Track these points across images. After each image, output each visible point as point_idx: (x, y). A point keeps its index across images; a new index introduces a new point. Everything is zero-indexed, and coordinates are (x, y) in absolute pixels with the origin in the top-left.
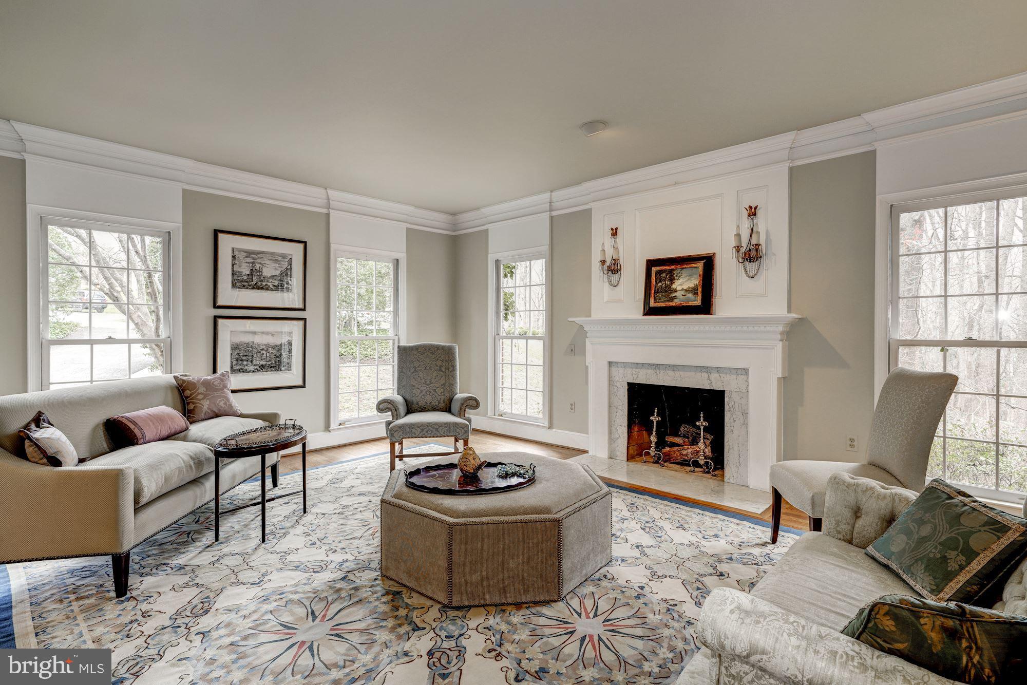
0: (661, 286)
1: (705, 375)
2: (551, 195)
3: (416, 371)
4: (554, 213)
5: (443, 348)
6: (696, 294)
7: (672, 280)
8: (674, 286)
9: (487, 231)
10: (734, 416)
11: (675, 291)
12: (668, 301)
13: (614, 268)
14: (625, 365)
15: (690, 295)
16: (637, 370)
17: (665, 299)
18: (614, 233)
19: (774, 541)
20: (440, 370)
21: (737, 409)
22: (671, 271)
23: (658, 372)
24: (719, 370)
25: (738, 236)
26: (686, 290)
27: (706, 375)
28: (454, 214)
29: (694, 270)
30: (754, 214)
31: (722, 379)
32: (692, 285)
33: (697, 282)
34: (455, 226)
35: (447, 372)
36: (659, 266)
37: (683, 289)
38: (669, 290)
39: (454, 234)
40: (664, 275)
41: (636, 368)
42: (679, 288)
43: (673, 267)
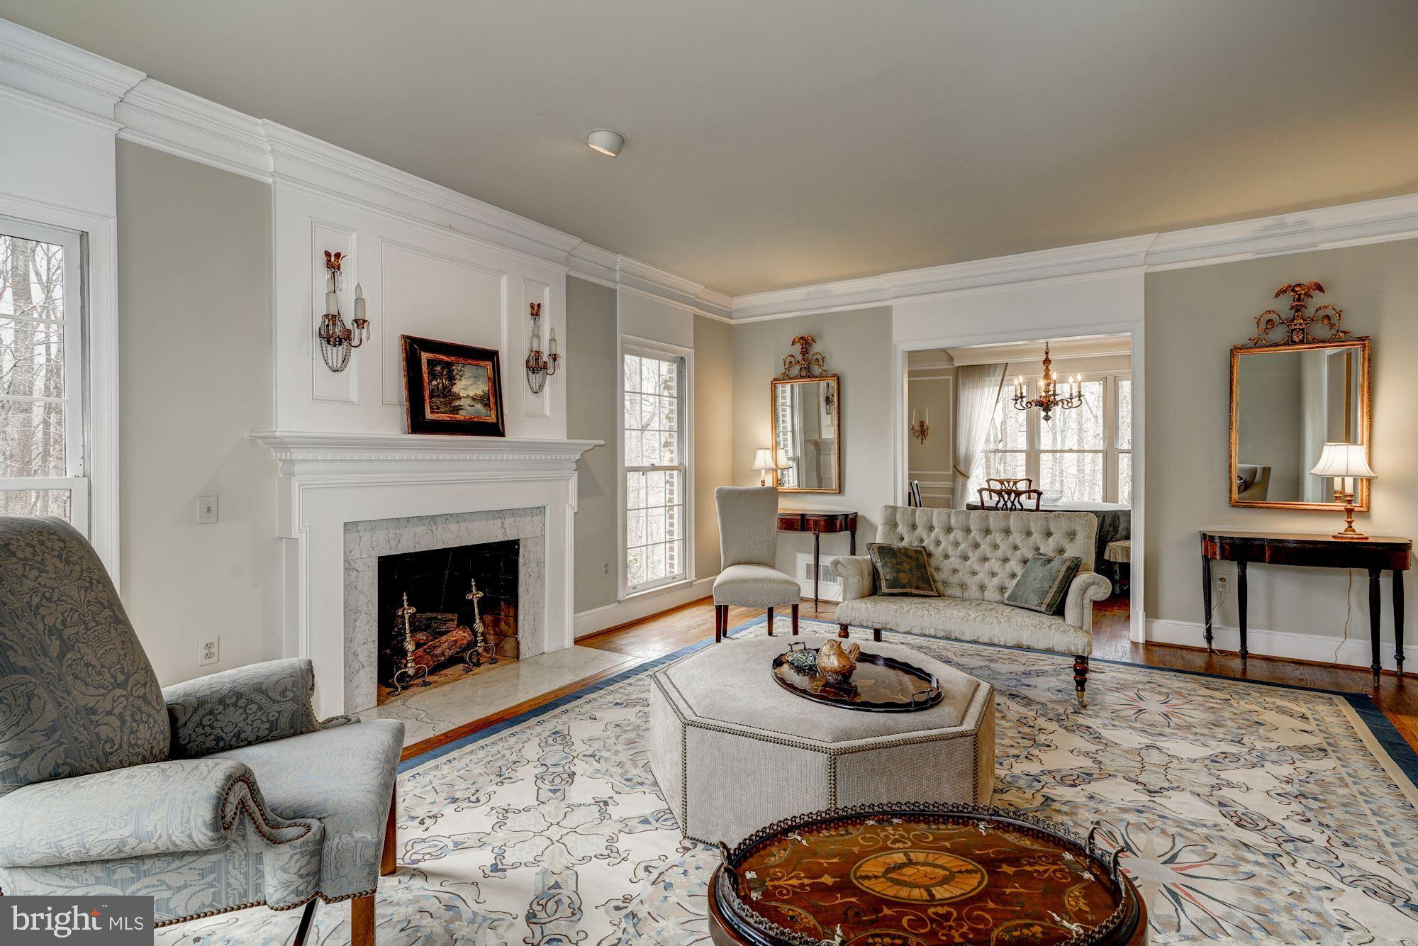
0: (437, 386)
1: (498, 522)
6: (487, 405)
7: (451, 378)
8: (455, 389)
10: (530, 570)
11: (459, 398)
12: (451, 412)
14: (373, 525)
15: (479, 406)
16: (398, 531)
17: (447, 409)
18: (334, 263)
21: (532, 561)
23: (434, 528)
24: (514, 512)
25: (538, 338)
26: (473, 399)
27: (500, 523)
29: (481, 370)
30: (537, 314)
31: (518, 524)
32: (480, 392)
33: (487, 389)
36: (432, 352)
37: (468, 397)
38: (448, 396)
40: (438, 368)
41: (396, 527)
42: (463, 394)
43: (453, 359)
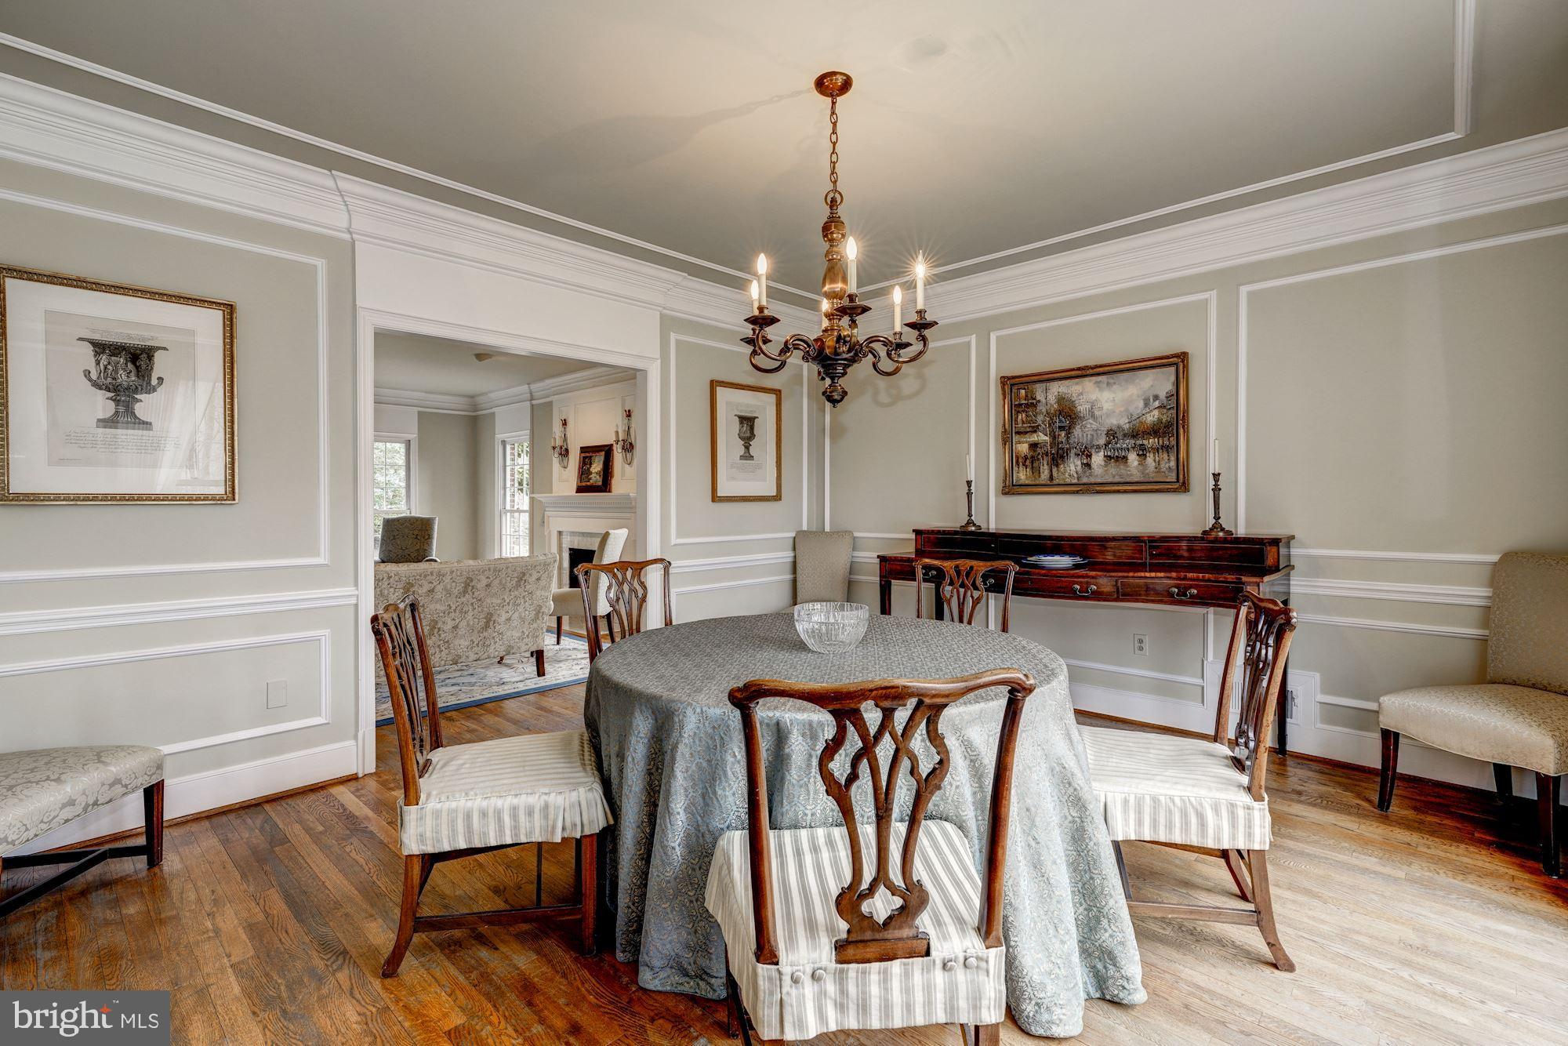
0: (585, 469)
2: (529, 387)
3: (394, 539)
4: (534, 402)
5: (422, 520)
6: (603, 476)
7: (591, 465)
8: (592, 469)
9: (494, 413)
11: (593, 473)
12: (590, 481)
13: (565, 453)
14: (567, 534)
15: (600, 477)
17: (588, 479)
18: (565, 423)
19: (558, 643)
20: (416, 538)
22: (591, 457)
25: (617, 432)
26: (598, 473)
28: (472, 397)
29: (602, 457)
30: (629, 415)
32: (601, 469)
33: (604, 467)
34: (475, 407)
35: (423, 539)
36: (585, 453)
37: (596, 472)
38: (590, 472)
39: (474, 414)
40: (587, 460)
42: (594, 471)
43: (590, 454)
